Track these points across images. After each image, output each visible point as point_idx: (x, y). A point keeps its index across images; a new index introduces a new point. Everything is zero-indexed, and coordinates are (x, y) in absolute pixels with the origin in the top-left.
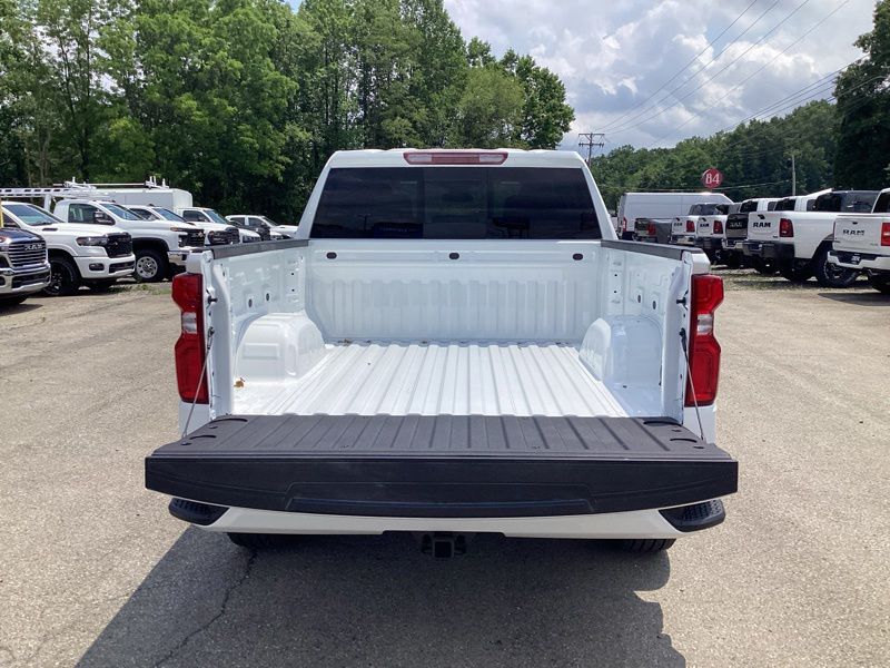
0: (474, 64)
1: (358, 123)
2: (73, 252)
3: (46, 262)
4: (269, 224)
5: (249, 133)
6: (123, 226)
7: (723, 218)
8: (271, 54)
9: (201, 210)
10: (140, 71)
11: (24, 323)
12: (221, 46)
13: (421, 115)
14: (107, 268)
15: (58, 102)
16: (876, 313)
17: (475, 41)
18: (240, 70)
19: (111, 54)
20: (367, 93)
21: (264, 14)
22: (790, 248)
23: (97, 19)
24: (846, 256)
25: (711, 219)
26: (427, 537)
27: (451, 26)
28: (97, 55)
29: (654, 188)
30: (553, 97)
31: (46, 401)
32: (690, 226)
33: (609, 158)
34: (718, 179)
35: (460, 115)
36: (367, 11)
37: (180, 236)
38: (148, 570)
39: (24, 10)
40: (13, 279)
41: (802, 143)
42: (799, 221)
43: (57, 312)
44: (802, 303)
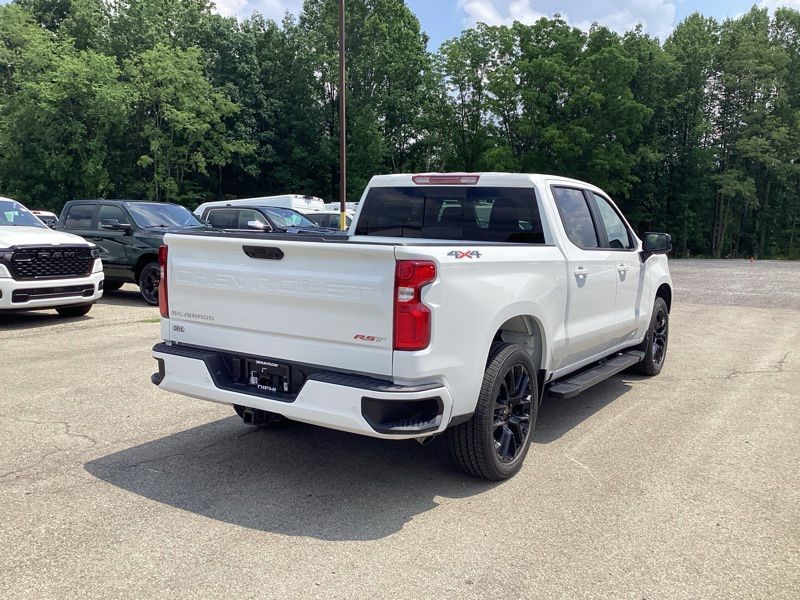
5: (602, 156)
8: (631, 85)
12: (586, 81)
19: (498, 95)
21: (629, 50)
23: (489, 67)
28: (486, 96)
36: (733, 38)
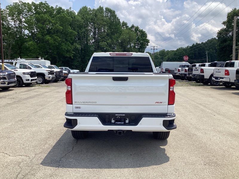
0: (123, 28)
1: (93, 43)
2: (22, 76)
3: (16, 79)
4: (70, 69)
5: (64, 46)
6: (33, 70)
7: (187, 68)
8: (70, 25)
9: (53, 66)
10: (35, 29)
11: (11, 94)
12: (57, 23)
13: (110, 41)
14: (30, 80)
15: (13, 37)
16: (223, 92)
17: (123, 22)
18: (62, 29)
19: (28, 25)
20: (95, 35)
21: (68, 14)
22: (203, 76)
23: (24, 15)
24: (217, 78)
25: (184, 69)
26: (117, 131)
27: (118, 18)
28: (24, 25)
29: (171, 61)
30: (144, 37)
31: (22, 111)
32: (179, 70)
33: (159, 53)
34: (187, 58)
35: (120, 41)
36: (95, 14)
37: (48, 72)
38: (55, 143)
39: (5, 13)
40: (8, 83)
41: (210, 49)
42: (205, 69)
43: (19, 91)
44: (205, 89)
